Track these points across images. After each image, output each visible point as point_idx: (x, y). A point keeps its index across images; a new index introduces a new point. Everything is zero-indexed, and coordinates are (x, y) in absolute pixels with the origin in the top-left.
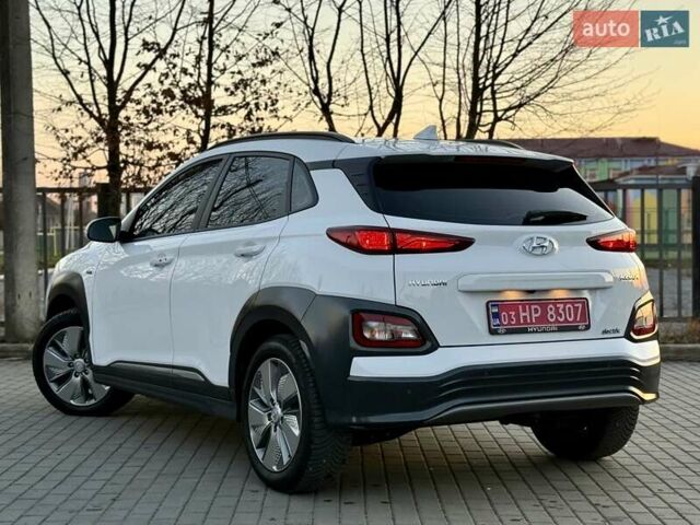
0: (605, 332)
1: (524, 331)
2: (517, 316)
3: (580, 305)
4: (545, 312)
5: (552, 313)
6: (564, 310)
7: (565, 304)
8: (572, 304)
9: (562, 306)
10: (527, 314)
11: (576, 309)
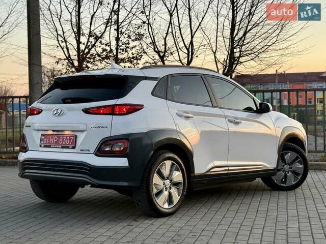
0: (82, 150)
1: (49, 147)
2: (49, 140)
3: (72, 138)
4: (58, 140)
5: (61, 140)
6: (66, 139)
7: (67, 137)
8: (70, 137)
9: (65, 137)
10: (52, 140)
11: (70, 139)
